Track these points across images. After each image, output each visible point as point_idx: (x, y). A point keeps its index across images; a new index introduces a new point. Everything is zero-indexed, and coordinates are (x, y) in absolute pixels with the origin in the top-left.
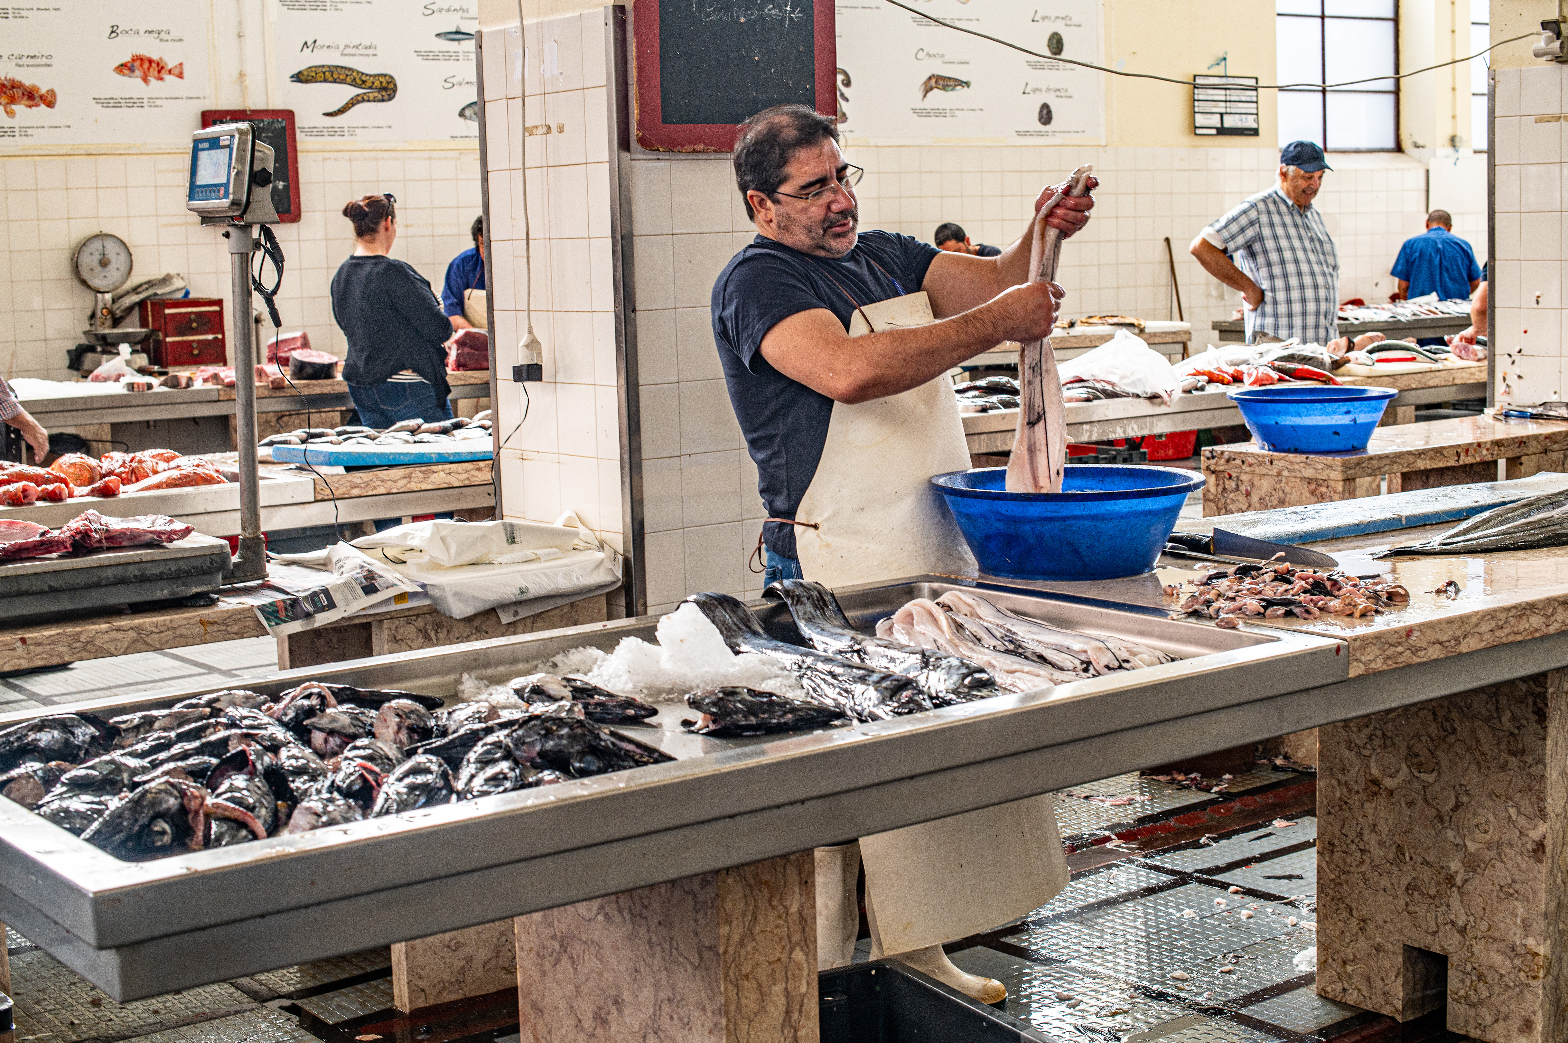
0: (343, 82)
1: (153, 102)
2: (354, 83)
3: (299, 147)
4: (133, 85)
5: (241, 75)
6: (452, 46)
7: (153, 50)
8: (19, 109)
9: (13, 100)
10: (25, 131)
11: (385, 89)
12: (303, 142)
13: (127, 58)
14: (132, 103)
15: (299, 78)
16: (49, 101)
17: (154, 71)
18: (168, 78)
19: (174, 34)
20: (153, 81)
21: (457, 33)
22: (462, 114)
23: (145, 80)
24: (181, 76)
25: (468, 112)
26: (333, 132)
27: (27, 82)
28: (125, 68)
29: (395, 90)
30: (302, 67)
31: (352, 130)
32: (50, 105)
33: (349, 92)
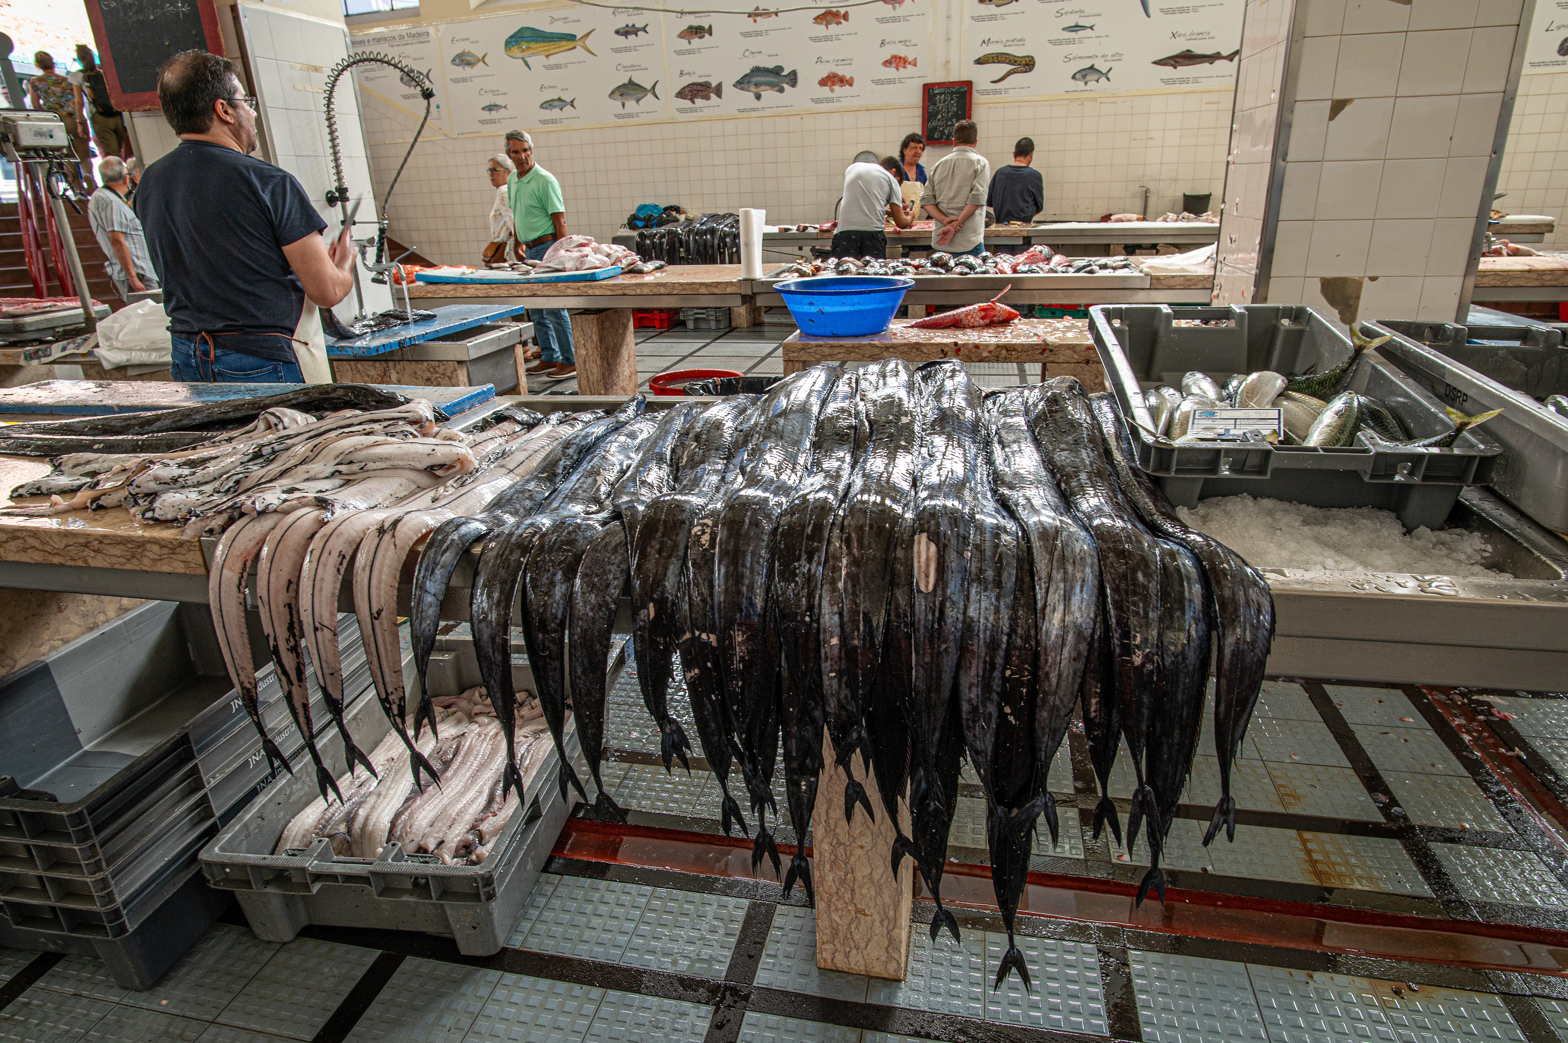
0: (1004, 62)
1: (900, 81)
2: (1010, 63)
3: (973, 102)
4: (891, 72)
5: (948, 62)
6: (1072, 35)
7: (901, 51)
8: (836, 88)
9: (834, 84)
10: (838, 99)
11: (1027, 65)
12: (977, 98)
13: (888, 57)
14: (890, 81)
15: (979, 62)
16: (850, 83)
17: (901, 64)
18: (909, 67)
19: (913, 42)
20: (901, 69)
21: (1076, 26)
22: (1074, 77)
23: (897, 69)
24: (915, 65)
25: (1077, 76)
26: (996, 92)
27: (840, 74)
28: (887, 63)
29: (1033, 65)
30: (981, 55)
31: (1006, 90)
32: (851, 85)
33: (1009, 67)
